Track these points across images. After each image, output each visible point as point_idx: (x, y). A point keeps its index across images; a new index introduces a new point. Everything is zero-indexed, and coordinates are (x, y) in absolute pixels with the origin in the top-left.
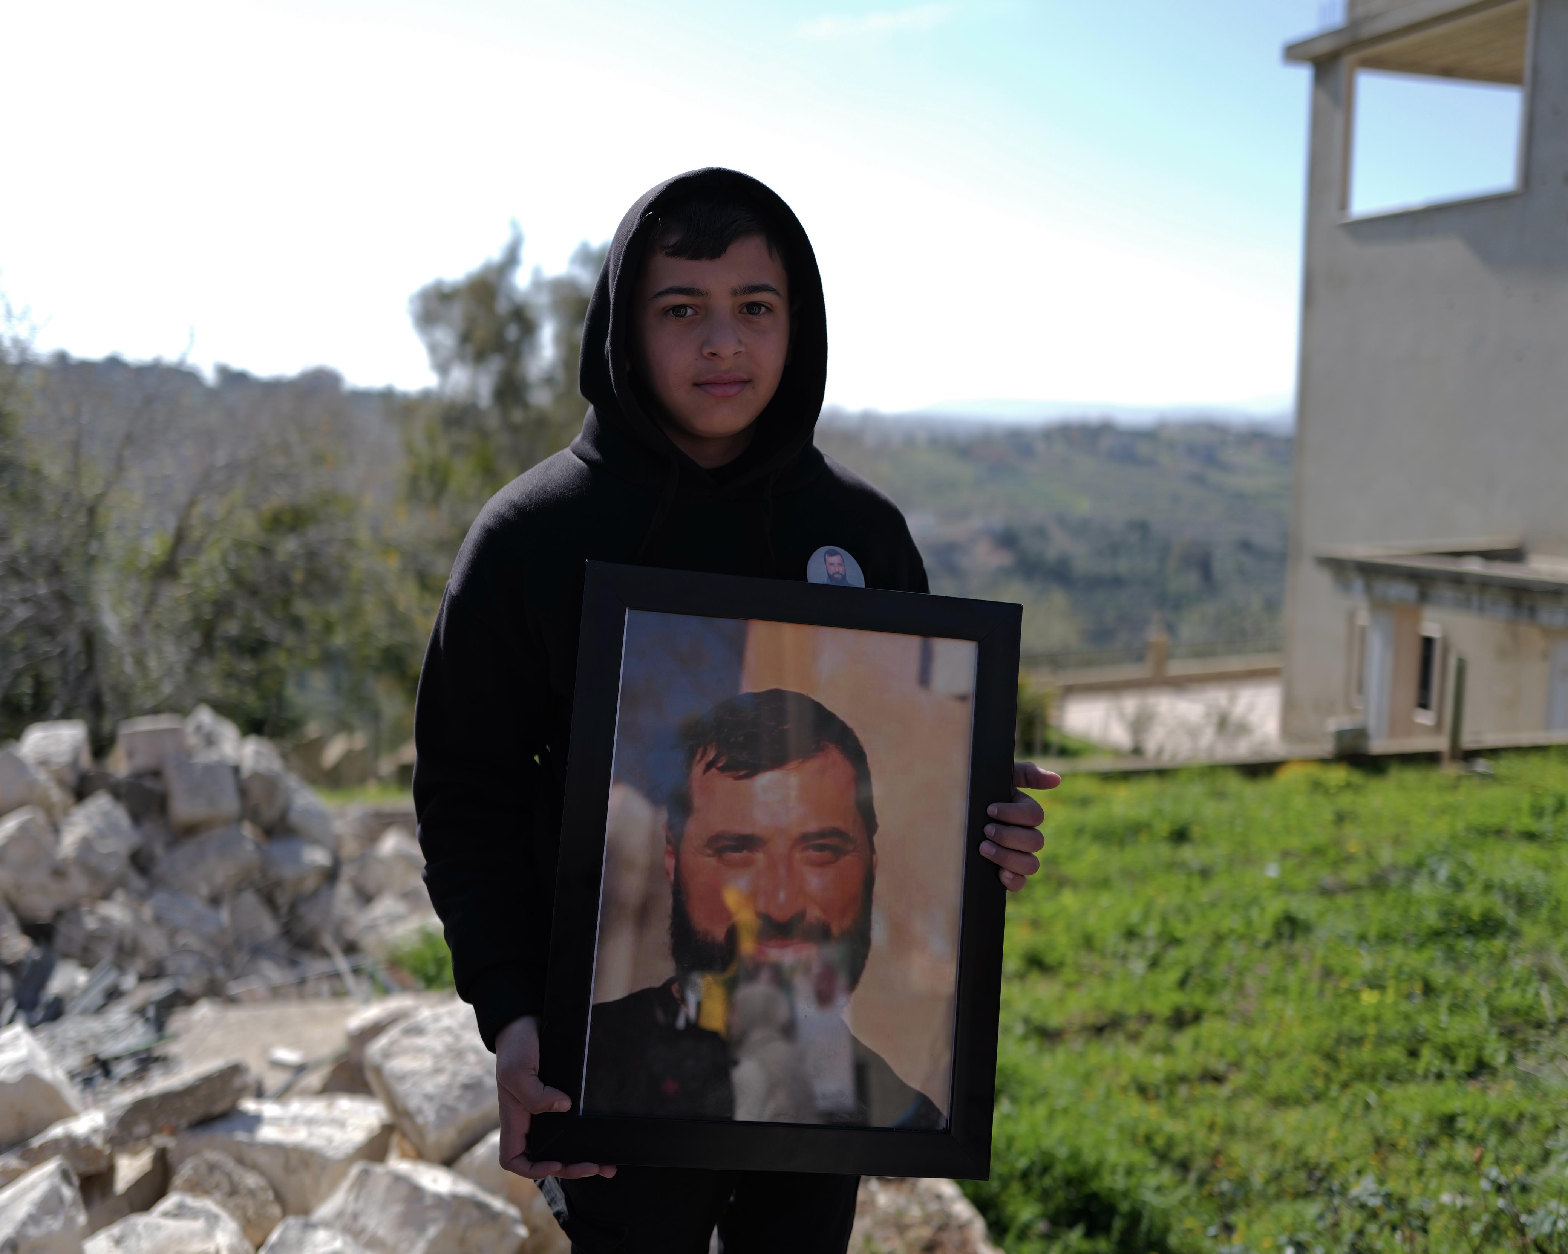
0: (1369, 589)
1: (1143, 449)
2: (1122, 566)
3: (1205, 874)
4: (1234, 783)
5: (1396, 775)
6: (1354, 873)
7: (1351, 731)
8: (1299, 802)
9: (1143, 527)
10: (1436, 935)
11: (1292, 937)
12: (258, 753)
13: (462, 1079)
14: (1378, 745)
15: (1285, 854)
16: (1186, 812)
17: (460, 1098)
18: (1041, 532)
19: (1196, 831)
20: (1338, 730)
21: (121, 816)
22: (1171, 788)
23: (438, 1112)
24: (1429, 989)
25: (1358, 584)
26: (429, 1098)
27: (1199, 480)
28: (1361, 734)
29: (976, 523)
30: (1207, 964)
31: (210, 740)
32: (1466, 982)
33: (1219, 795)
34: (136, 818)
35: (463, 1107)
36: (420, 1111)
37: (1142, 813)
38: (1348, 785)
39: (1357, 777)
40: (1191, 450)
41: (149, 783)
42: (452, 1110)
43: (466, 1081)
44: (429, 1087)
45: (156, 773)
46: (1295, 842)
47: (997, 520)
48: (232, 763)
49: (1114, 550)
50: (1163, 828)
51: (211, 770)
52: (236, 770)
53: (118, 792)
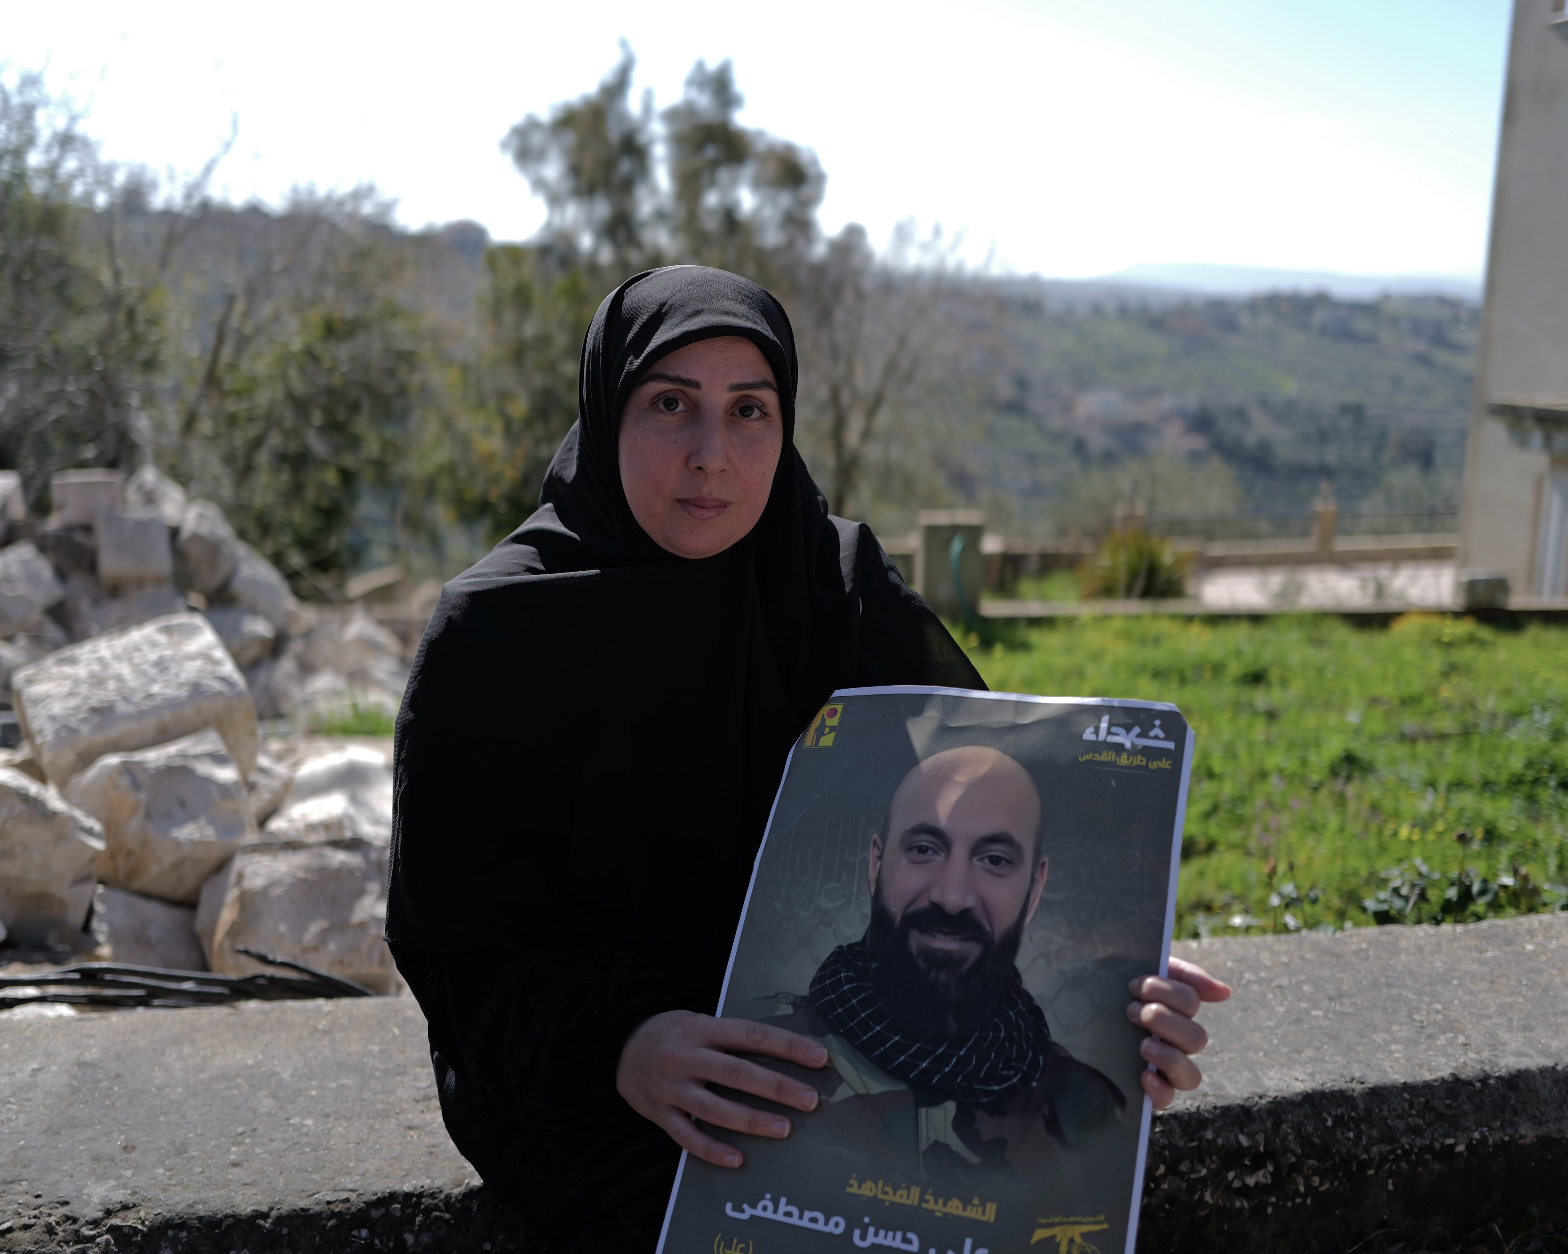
0: (1548, 443)
1: (1362, 325)
2: (1331, 455)
3: (1271, 715)
4: (1342, 633)
5: (1533, 632)
6: (1446, 723)
7: (1487, 581)
8: (1410, 654)
9: (1356, 412)
10: (1516, 782)
11: (1349, 778)
12: (201, 516)
13: (94, 702)
14: (1518, 601)
15: (1374, 701)
16: (1267, 655)
17: (85, 720)
18: (1240, 414)
19: (1274, 675)
20: (1470, 580)
21: (44, 569)
22: (1262, 633)
23: (57, 732)
24: (1491, 835)
25: (1537, 437)
26: (53, 718)
27: (1424, 360)
28: (1500, 585)
29: (1167, 402)
30: (1240, 799)
31: (150, 498)
32: (1539, 832)
33: (1318, 642)
34: (61, 575)
35: (85, 729)
36: (41, 732)
37: (1217, 653)
38: (1472, 640)
39: (1485, 633)
40: (1417, 328)
41: (79, 538)
42: (73, 732)
43: (97, 705)
44: (57, 708)
45: (87, 529)
46: (1387, 690)
47: (1191, 402)
48: (172, 523)
49: (1323, 437)
50: (1235, 668)
51: (142, 526)
52: (174, 532)
53: (43, 546)
